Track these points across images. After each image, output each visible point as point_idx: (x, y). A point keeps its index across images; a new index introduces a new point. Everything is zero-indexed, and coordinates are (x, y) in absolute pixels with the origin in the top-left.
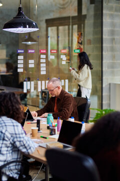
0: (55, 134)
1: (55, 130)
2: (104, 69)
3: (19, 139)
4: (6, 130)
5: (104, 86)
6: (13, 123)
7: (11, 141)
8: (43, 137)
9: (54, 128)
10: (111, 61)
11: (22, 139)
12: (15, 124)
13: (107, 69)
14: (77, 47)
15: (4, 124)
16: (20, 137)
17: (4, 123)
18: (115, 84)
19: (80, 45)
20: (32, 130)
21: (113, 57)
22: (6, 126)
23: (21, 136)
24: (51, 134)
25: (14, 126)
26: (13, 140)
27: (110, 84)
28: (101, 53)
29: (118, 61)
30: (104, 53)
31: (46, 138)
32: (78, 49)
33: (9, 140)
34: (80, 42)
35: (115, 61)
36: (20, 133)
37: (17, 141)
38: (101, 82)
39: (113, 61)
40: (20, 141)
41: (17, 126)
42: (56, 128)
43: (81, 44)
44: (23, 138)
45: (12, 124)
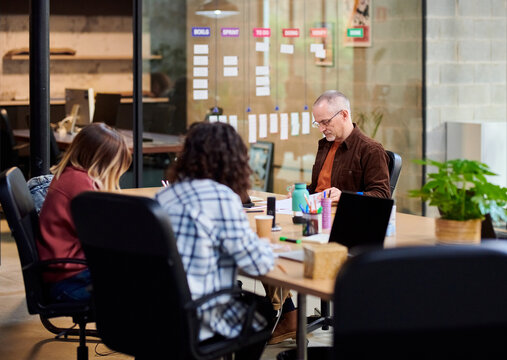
0: (316, 233)
1: (316, 222)
2: (429, 84)
3: (231, 234)
4: (201, 212)
5: (429, 129)
6: (217, 191)
7: (214, 238)
8: (287, 240)
9: (314, 217)
10: (449, 62)
11: (239, 234)
12: (222, 195)
13: (437, 82)
14: (353, 24)
15: (194, 198)
16: (234, 229)
17: (196, 194)
18: (461, 125)
19: (361, 17)
20: (257, 220)
21: (456, 50)
22: (199, 200)
23: (238, 224)
24: (306, 233)
25: (219, 199)
26: (218, 238)
27: (446, 125)
28: (420, 40)
29: (468, 62)
30: (429, 39)
31: (294, 242)
32: (356, 28)
33: (209, 235)
34: (362, 8)
35: (461, 62)
36: (236, 216)
37: (228, 238)
38: (420, 119)
39: (454, 62)
40: (235, 239)
41: (228, 199)
42: (319, 218)
43: (365, 13)
44: (243, 230)
45: (215, 195)
